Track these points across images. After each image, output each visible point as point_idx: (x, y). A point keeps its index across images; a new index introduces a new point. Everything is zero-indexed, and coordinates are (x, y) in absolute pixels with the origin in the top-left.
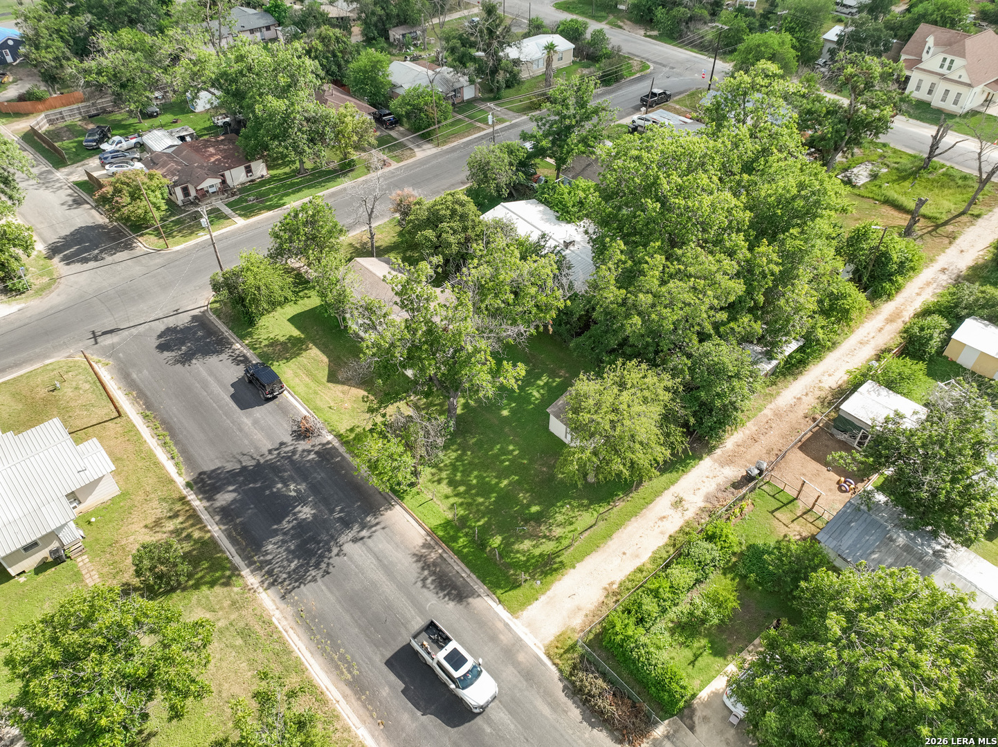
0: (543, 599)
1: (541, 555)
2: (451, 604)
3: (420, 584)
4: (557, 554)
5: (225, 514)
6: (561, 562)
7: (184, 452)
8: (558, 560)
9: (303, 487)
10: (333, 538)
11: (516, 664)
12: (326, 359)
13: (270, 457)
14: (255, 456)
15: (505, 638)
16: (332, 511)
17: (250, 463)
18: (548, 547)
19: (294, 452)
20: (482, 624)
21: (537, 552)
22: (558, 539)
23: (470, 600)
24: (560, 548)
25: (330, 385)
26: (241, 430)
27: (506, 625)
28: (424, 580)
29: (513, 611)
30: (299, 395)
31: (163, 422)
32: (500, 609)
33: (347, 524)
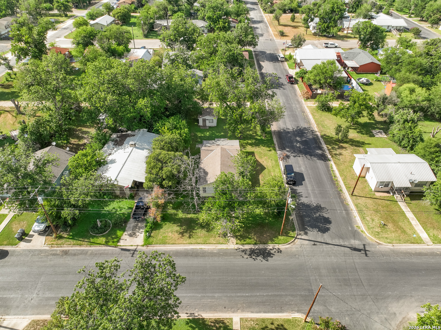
5: (321, 148)
7: (329, 171)
9: (295, 144)
12: (260, 176)
13: (300, 155)
14: (305, 157)
17: (309, 157)
19: (292, 153)
25: (266, 167)
26: (306, 167)
30: (279, 169)
31: (334, 184)
33: (288, 132)
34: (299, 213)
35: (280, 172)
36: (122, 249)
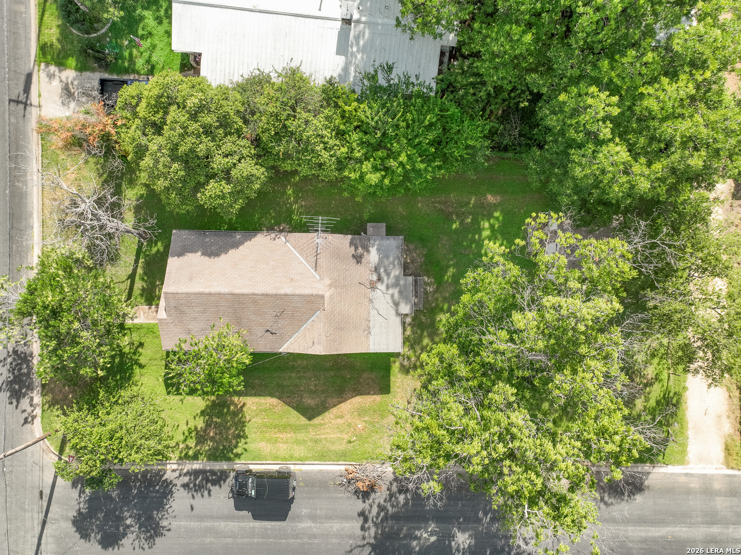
0: (690, 433)
1: (658, 402)
2: (639, 498)
3: (602, 506)
4: (667, 391)
6: (675, 393)
8: (671, 394)
9: (432, 526)
10: (507, 537)
11: (718, 493)
12: (274, 401)
13: (372, 531)
14: (361, 543)
15: (695, 484)
16: (479, 521)
18: (656, 392)
19: (381, 508)
20: (671, 490)
21: (652, 403)
22: (657, 378)
23: (646, 483)
24: (665, 385)
25: (317, 421)
27: (687, 475)
28: (602, 500)
29: (682, 462)
30: (307, 459)
32: (671, 469)
34: (137, 479)
35: (291, 457)
36: (29, 77)
